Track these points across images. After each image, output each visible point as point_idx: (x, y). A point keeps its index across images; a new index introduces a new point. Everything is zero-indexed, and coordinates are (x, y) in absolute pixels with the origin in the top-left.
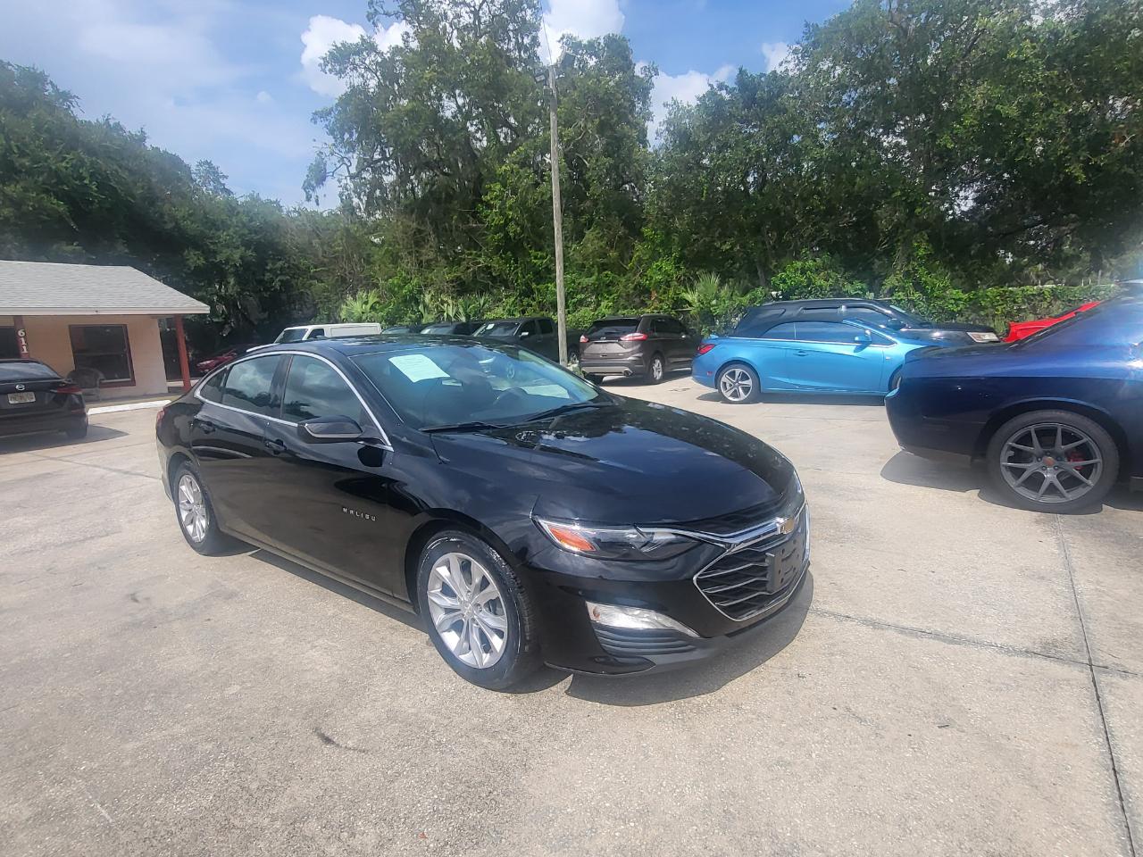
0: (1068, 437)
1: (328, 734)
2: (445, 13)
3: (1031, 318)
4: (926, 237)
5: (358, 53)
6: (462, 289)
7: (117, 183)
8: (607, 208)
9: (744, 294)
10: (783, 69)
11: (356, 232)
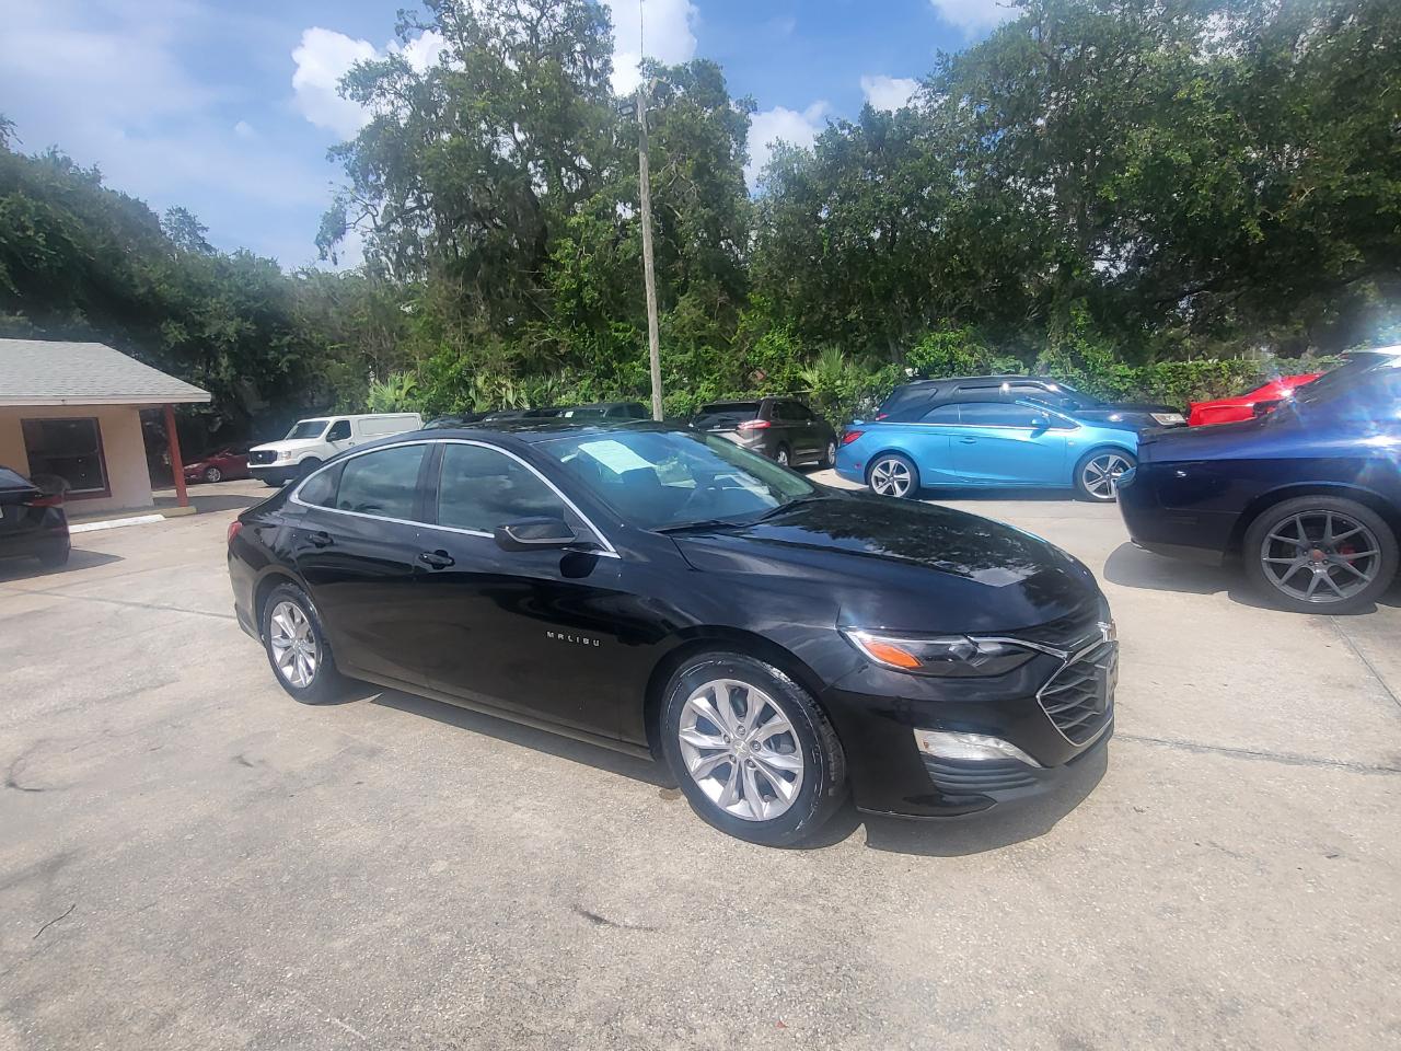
0: (1339, 527)
1: (594, 911)
2: (497, 29)
3: (1207, 397)
4: (1085, 304)
5: (386, 74)
6: (523, 369)
7: (71, 235)
8: (706, 268)
9: (875, 372)
10: (911, 106)
11: (384, 299)
